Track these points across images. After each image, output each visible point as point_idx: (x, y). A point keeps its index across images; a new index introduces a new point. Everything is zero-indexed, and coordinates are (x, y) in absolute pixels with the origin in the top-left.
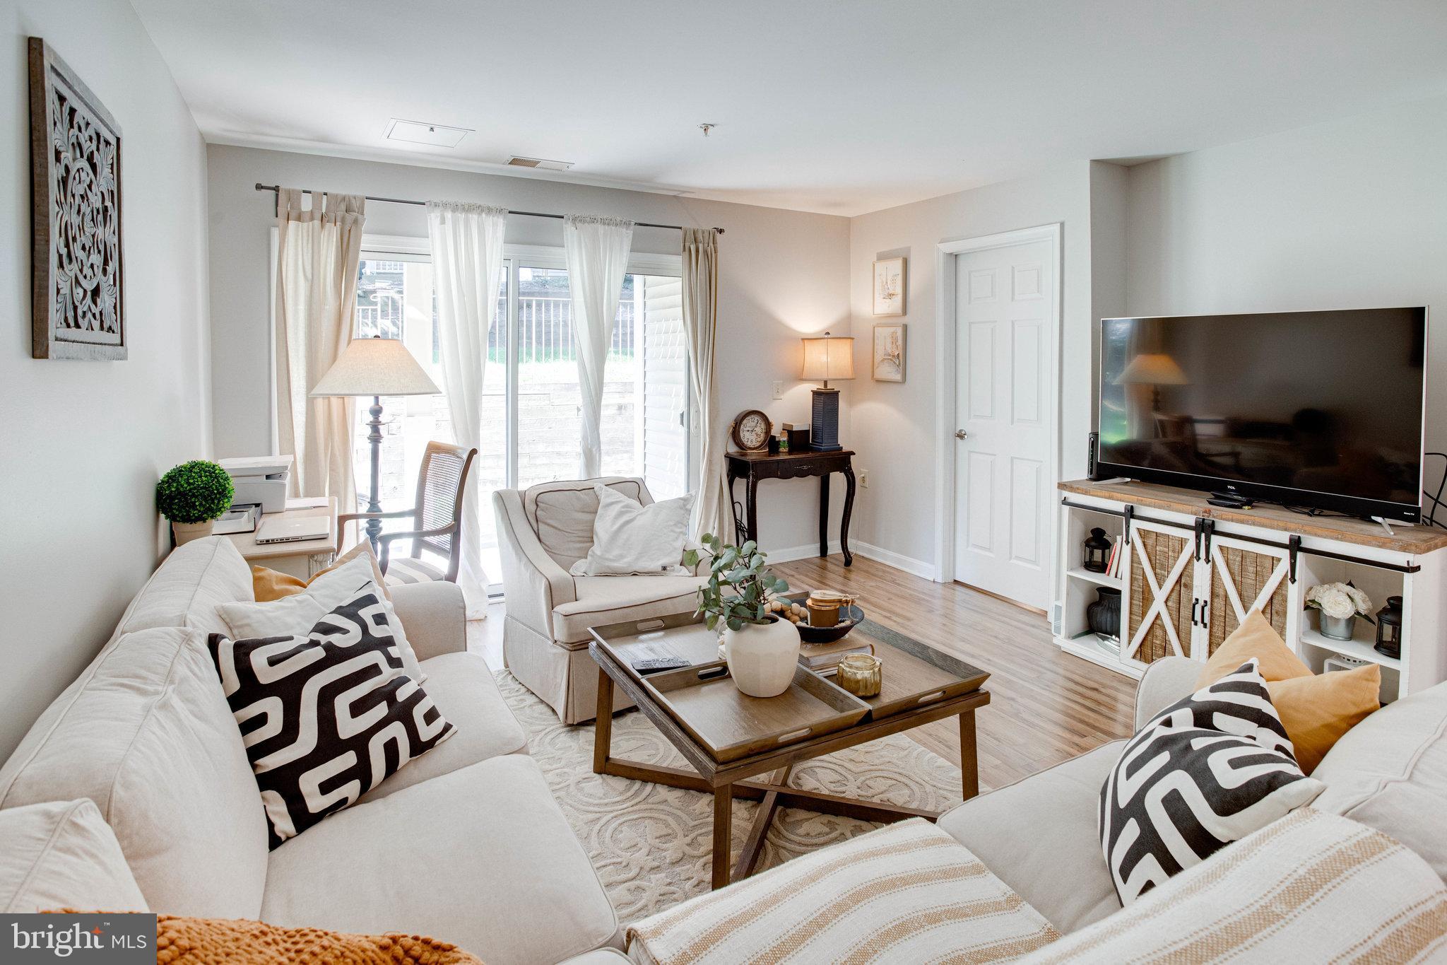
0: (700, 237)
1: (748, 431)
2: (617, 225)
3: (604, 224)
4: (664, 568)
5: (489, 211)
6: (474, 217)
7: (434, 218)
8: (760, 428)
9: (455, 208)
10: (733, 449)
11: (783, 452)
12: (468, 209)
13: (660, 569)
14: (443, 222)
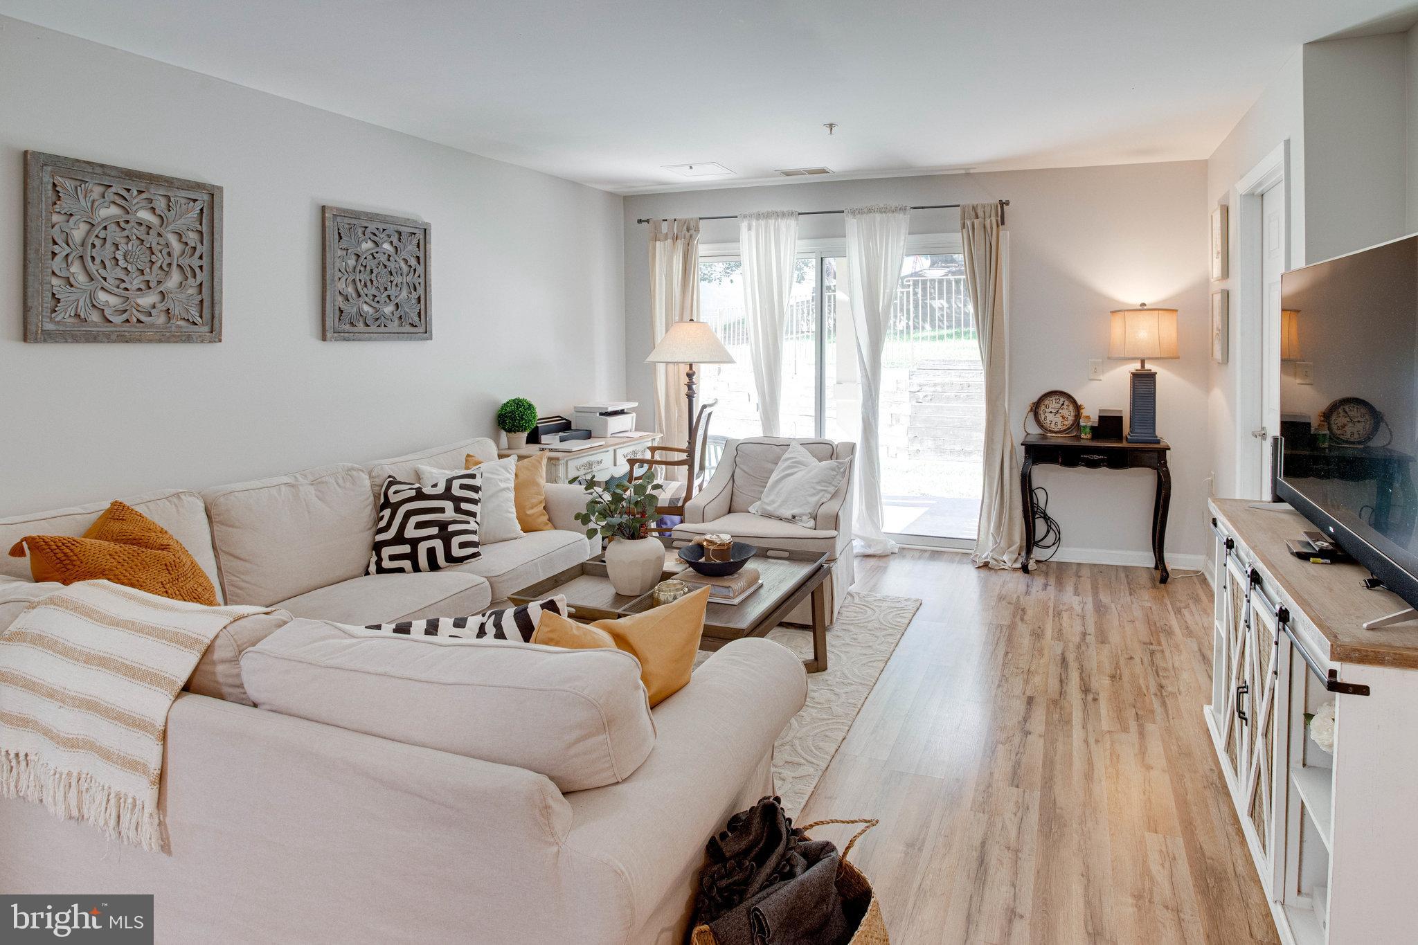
0: (980, 213)
1: (1051, 412)
2: (893, 212)
3: (881, 212)
4: (794, 517)
5: (783, 215)
6: (772, 222)
7: (744, 225)
8: (1069, 412)
9: (759, 216)
10: (1035, 430)
11: (1083, 439)
12: (767, 216)
13: (790, 518)
14: (750, 229)
